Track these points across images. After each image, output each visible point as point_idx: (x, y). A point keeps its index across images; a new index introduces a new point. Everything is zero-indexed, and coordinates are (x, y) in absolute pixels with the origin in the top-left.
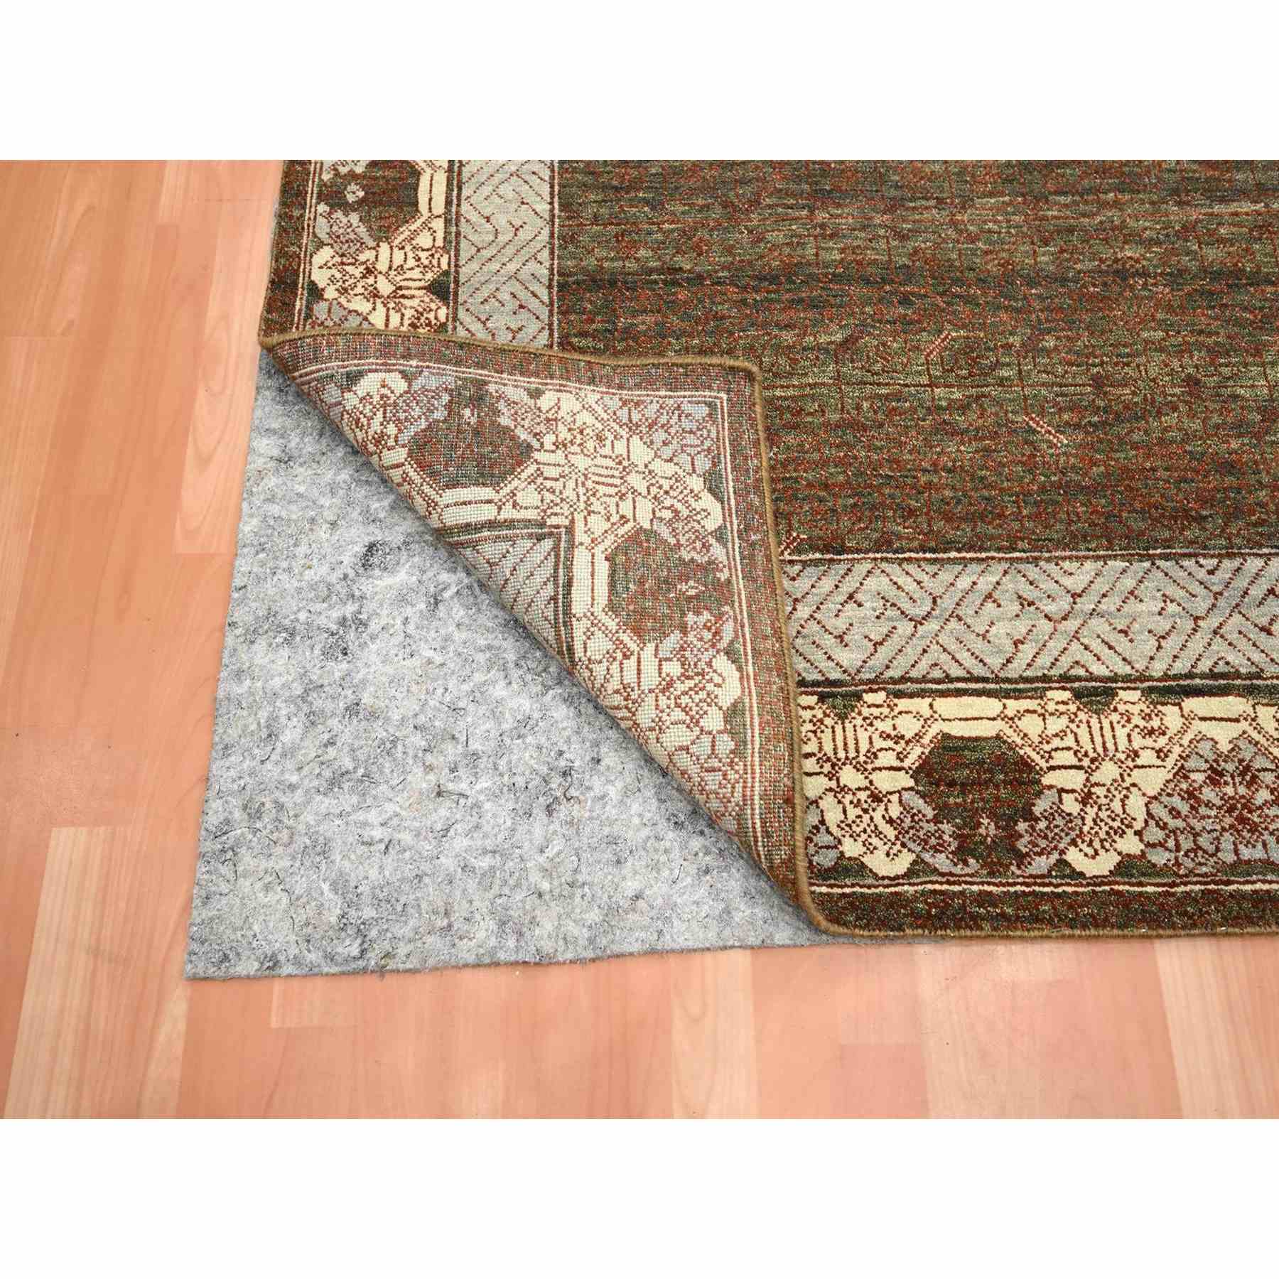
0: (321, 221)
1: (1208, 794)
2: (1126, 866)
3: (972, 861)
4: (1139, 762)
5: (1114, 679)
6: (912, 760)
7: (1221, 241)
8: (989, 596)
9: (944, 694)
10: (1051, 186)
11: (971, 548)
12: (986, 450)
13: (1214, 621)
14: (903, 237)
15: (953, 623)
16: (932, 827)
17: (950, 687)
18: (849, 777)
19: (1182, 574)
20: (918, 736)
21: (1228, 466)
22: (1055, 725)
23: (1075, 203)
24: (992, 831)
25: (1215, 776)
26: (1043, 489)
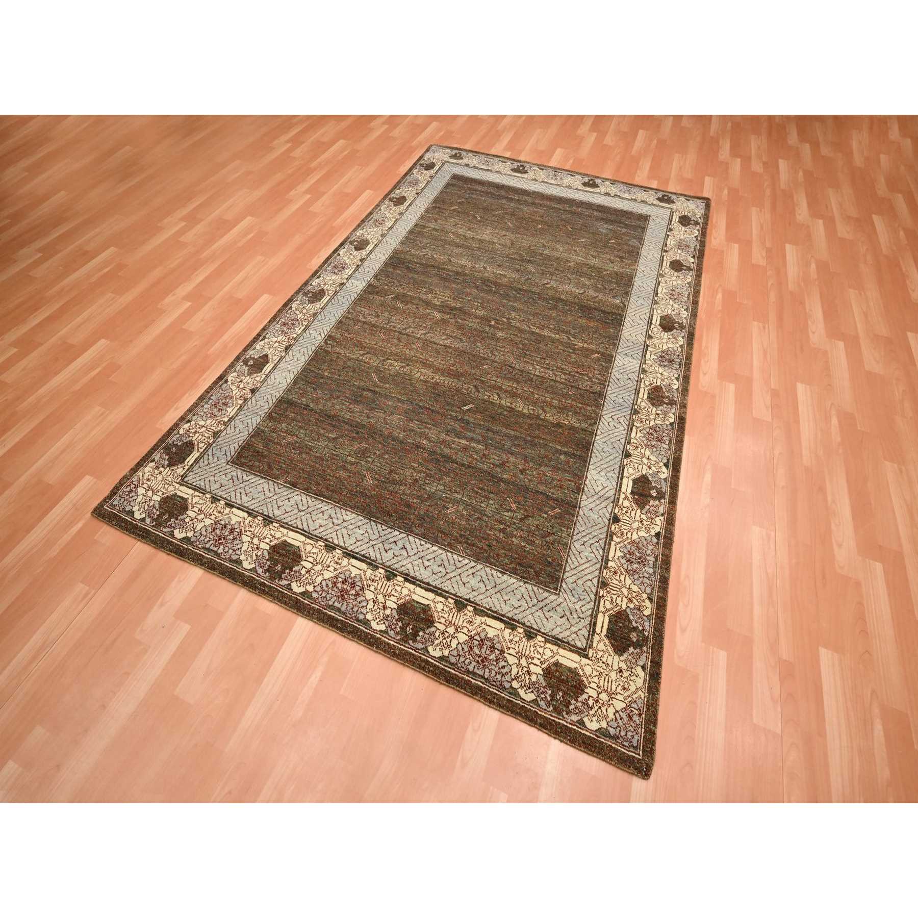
0: (239, 366)
1: (339, 585)
2: (305, 594)
3: (267, 574)
4: (328, 569)
5: (338, 546)
6: (272, 544)
7: (451, 448)
8: (323, 512)
9: (293, 531)
10: (416, 418)
11: (327, 499)
12: (350, 476)
13: (374, 543)
14: (368, 417)
15: (309, 515)
16: (265, 561)
17: (295, 529)
18: (256, 541)
19: (376, 527)
20: (279, 538)
21: (409, 506)
22: (315, 550)
23: (419, 425)
24: (279, 569)
25: (344, 582)
26: (356, 492)
